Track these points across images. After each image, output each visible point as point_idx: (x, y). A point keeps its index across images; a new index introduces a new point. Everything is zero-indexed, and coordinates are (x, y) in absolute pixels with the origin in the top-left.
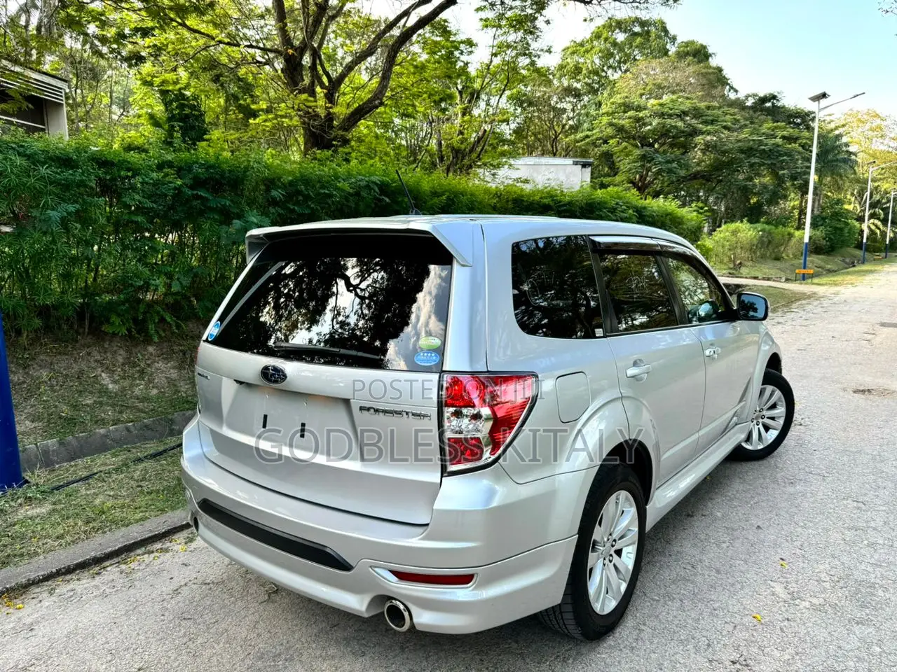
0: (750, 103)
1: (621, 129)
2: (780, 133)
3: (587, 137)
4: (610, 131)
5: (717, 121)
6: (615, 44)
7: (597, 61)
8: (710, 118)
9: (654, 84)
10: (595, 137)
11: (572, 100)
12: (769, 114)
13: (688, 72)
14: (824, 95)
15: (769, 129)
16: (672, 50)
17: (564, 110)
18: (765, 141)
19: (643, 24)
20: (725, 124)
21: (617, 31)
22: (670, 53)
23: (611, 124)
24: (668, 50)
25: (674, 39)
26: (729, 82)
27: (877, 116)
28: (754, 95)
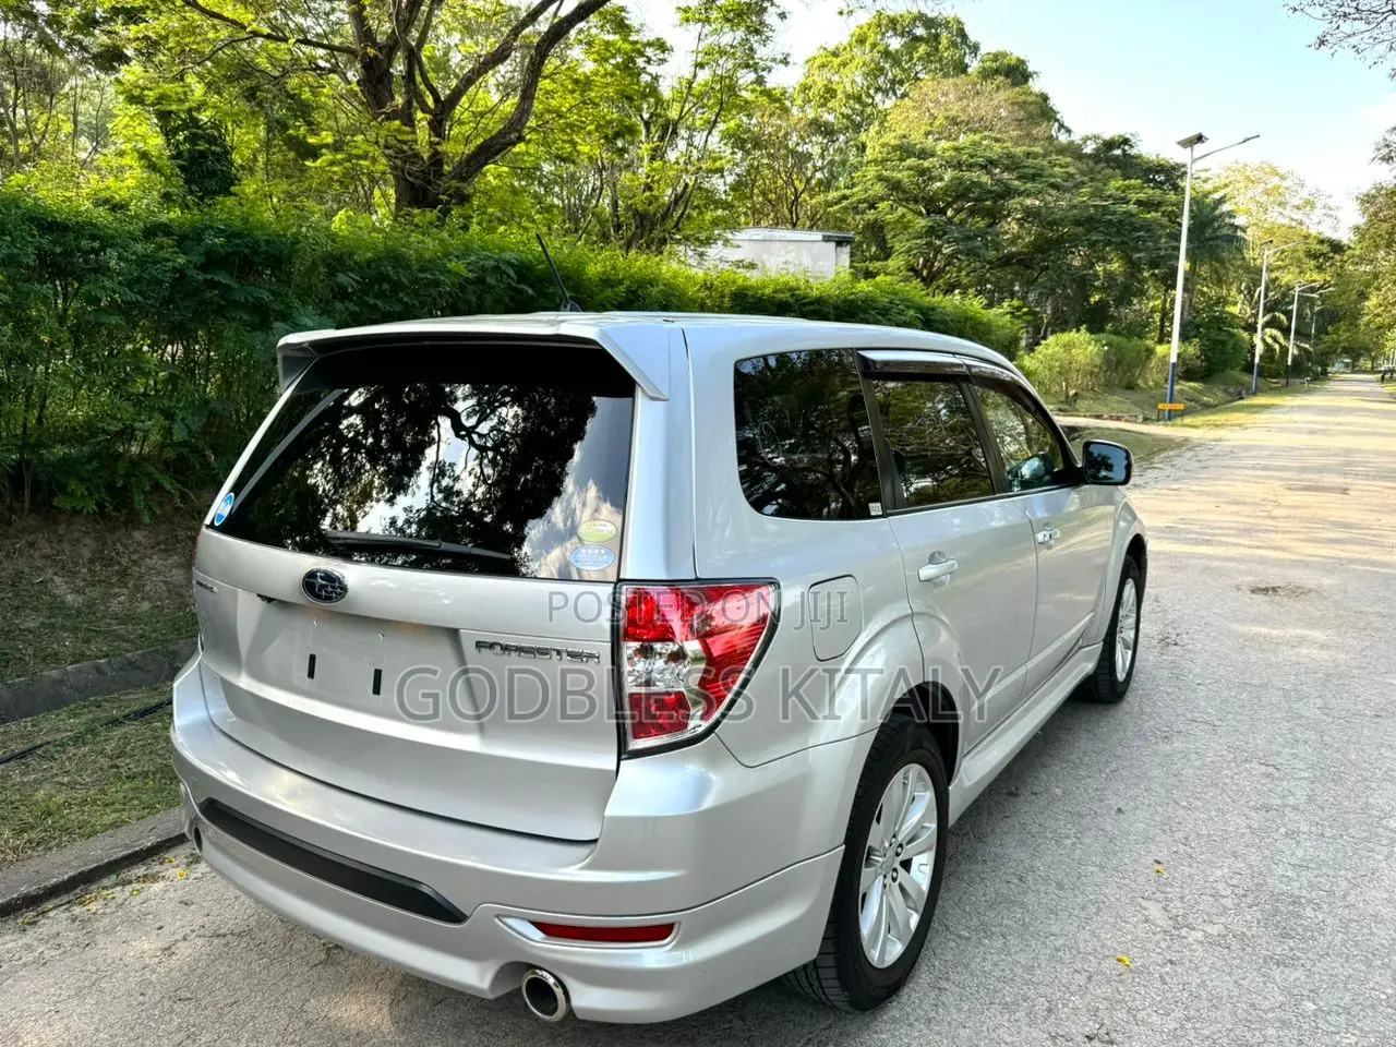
0: (1089, 149)
1: (895, 186)
2: (1134, 197)
3: (845, 197)
4: (879, 189)
5: (1041, 176)
6: (886, 54)
7: (859, 80)
8: (1032, 171)
9: (947, 118)
10: (855, 199)
11: (820, 139)
12: (1118, 167)
13: (998, 101)
14: (1200, 138)
15: (1117, 189)
16: (974, 65)
17: (809, 156)
18: (1112, 208)
19: (929, 23)
20: (1053, 180)
21: (890, 33)
22: (970, 70)
23: (880, 178)
24: (967, 66)
25: (975, 48)
26: (1058, 116)
27: (1275, 172)
28: (1096, 137)
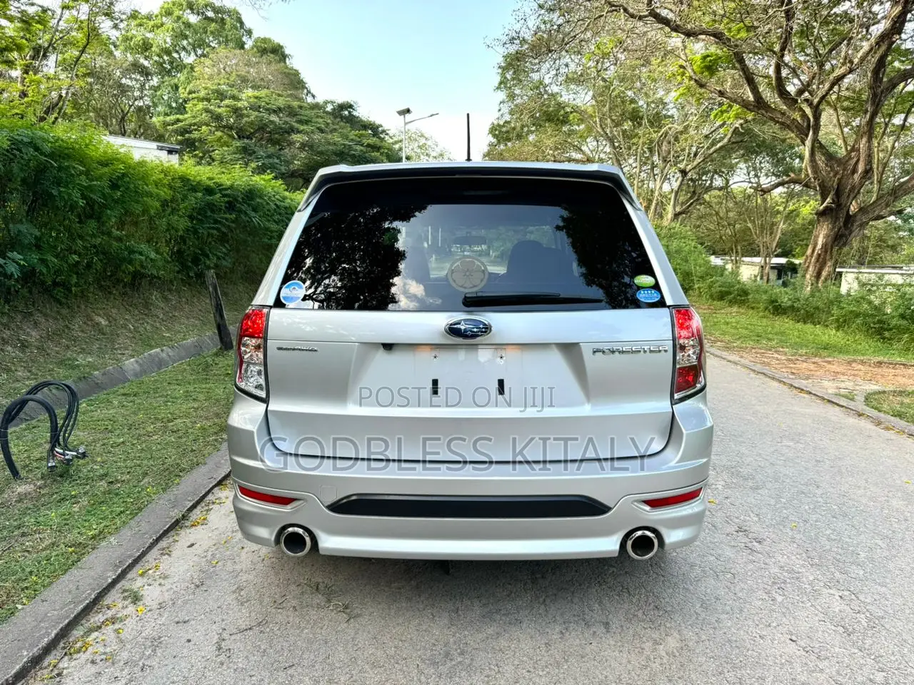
0: (329, 108)
1: (218, 118)
2: (366, 142)
3: (178, 120)
4: (205, 117)
5: (311, 121)
6: (188, 25)
7: (168, 40)
8: (306, 118)
9: (238, 76)
10: (187, 122)
11: (138, 77)
12: (348, 122)
13: (266, 69)
14: (408, 111)
15: (356, 135)
16: (249, 44)
17: (131, 88)
18: (355, 147)
19: (217, 10)
20: (319, 125)
21: (189, 11)
22: (246, 46)
23: (207, 111)
24: (244, 43)
25: (249, 32)
26: (307, 86)
27: (422, 136)
28: (332, 102)
